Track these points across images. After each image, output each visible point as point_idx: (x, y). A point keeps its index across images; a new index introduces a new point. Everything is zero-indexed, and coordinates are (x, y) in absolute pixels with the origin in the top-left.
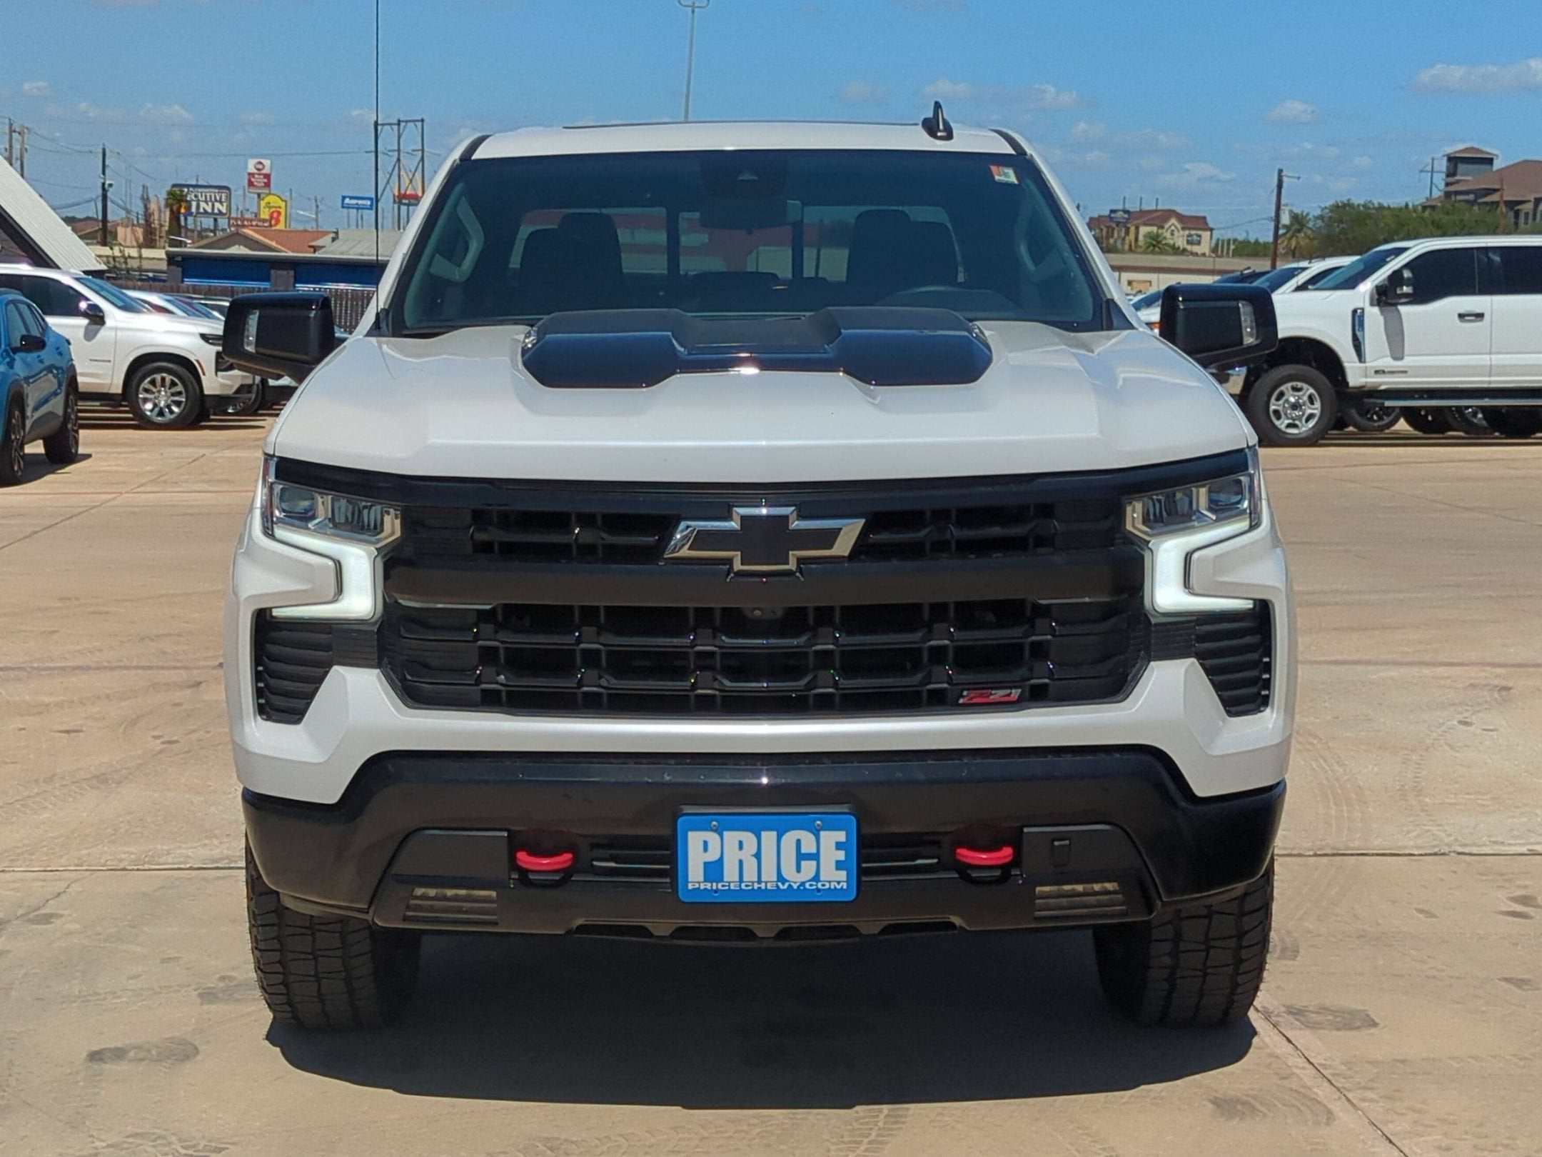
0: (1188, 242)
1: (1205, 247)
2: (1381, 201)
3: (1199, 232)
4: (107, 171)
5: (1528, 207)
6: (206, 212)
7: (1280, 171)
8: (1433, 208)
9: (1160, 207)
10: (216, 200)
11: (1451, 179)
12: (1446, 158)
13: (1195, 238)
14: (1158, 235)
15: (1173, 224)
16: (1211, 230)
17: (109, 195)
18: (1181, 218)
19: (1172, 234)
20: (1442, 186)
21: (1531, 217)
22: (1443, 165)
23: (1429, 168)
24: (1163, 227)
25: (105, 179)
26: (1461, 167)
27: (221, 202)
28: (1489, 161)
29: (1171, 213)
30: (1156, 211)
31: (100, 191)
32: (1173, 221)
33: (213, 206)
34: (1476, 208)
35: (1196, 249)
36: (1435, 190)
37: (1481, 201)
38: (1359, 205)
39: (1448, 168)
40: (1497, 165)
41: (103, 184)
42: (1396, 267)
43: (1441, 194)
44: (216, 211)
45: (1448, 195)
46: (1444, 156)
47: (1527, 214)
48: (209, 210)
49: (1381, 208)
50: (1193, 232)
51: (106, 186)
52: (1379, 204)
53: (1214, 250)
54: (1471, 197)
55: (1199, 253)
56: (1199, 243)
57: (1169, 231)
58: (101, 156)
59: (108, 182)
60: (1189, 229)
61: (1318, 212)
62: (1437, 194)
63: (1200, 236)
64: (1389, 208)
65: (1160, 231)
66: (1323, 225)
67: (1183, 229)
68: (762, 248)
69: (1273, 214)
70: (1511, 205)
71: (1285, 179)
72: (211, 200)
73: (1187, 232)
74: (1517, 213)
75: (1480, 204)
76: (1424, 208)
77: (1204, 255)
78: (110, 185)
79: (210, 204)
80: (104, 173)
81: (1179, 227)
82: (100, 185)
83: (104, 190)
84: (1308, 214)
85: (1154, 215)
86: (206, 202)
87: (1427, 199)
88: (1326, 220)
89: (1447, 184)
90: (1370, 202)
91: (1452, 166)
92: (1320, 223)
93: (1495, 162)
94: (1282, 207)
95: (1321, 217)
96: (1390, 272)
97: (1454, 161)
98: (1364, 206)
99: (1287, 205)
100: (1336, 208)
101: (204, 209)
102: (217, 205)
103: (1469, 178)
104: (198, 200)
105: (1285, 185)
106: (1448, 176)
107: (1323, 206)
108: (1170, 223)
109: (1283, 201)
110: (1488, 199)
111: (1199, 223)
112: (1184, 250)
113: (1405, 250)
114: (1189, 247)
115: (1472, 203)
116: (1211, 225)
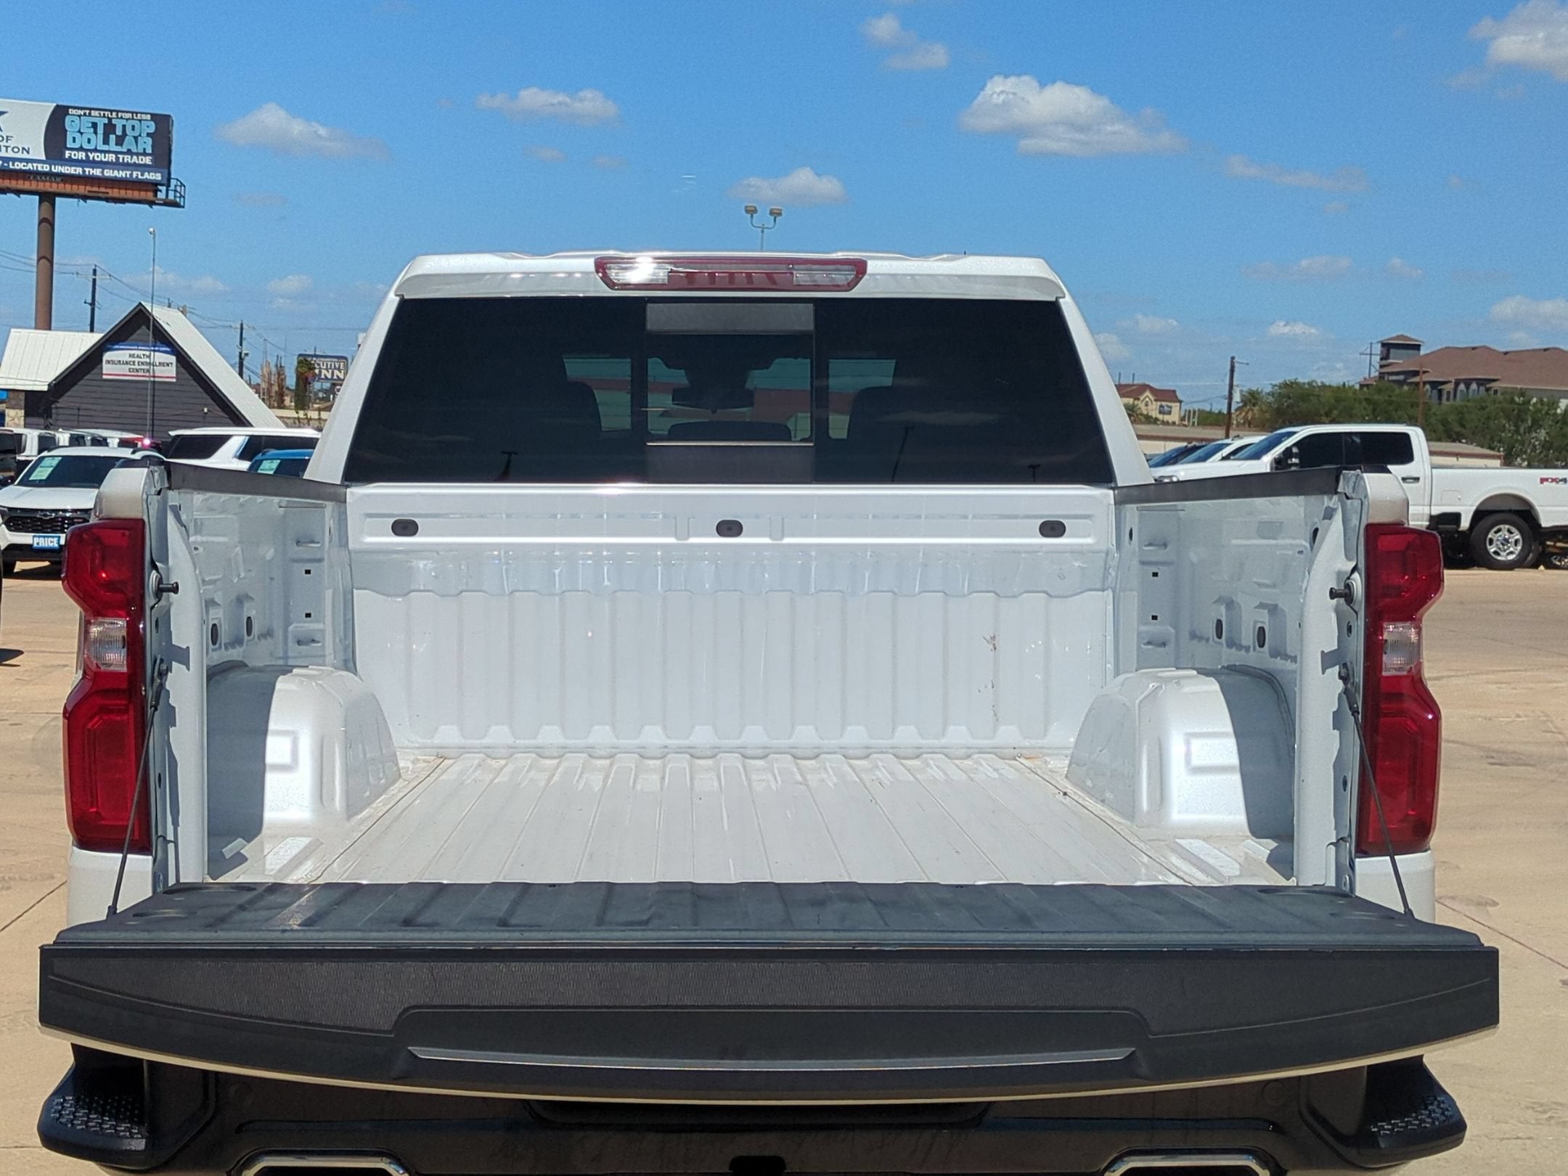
0: (1160, 413)
1: (1174, 417)
2: (1323, 380)
3: (1170, 404)
4: (244, 343)
5: (1450, 387)
6: (326, 378)
7: (1233, 358)
8: (1367, 386)
9: (1136, 382)
10: (335, 368)
11: (1384, 362)
12: (1380, 345)
13: (1166, 409)
14: (1134, 406)
15: (1147, 397)
16: (1181, 402)
17: (245, 362)
18: (1153, 390)
19: (1147, 405)
20: (1378, 367)
21: (1452, 396)
22: (1378, 349)
23: (1368, 351)
24: (1138, 399)
25: (241, 349)
26: (1392, 351)
27: (339, 370)
28: (1417, 347)
29: (1144, 387)
30: (1133, 385)
31: (237, 360)
32: (1148, 393)
33: (333, 373)
34: (1406, 388)
35: (1166, 418)
36: (1373, 369)
37: (1409, 381)
38: (1304, 384)
39: (1382, 352)
40: (1423, 352)
41: (240, 353)
42: (1289, 445)
43: (1377, 374)
44: (335, 377)
45: (1382, 376)
46: (1378, 342)
47: (1448, 393)
48: (329, 376)
49: (1324, 387)
50: (1164, 403)
51: (243, 355)
52: (1322, 383)
53: (1182, 419)
54: (1401, 377)
55: (1170, 421)
56: (1170, 413)
57: (1144, 403)
58: (239, 331)
59: (244, 352)
60: (1161, 401)
61: (1269, 389)
62: (1375, 374)
63: (1171, 407)
64: (1330, 386)
65: (1136, 402)
66: (1273, 400)
67: (1156, 400)
68: (799, 414)
69: (1226, 393)
70: (1435, 385)
71: (1236, 365)
72: (331, 368)
73: (1159, 403)
74: (1440, 392)
75: (1411, 384)
76: (1362, 386)
77: (1174, 423)
78: (246, 354)
79: (330, 371)
80: (241, 345)
81: (1152, 399)
82: (238, 354)
83: (241, 360)
84: (1262, 391)
85: (1129, 389)
86: (327, 369)
87: (1365, 379)
88: (1276, 395)
89: (1381, 366)
90: (1313, 381)
91: (1385, 352)
92: (1271, 399)
93: (1422, 348)
94: (1234, 388)
95: (1272, 394)
96: (1283, 449)
97: (1387, 346)
98: (1310, 384)
99: (1237, 386)
100: (1286, 385)
101: (325, 376)
102: (336, 372)
103: (1400, 361)
104: (320, 368)
105: (1236, 369)
106: (1381, 359)
107: (1274, 383)
108: (1145, 395)
109: (1235, 383)
110: (1416, 379)
111: (1167, 396)
112: (1157, 419)
113: (1294, 433)
114: (1160, 417)
115: (1401, 383)
116: (1180, 397)
